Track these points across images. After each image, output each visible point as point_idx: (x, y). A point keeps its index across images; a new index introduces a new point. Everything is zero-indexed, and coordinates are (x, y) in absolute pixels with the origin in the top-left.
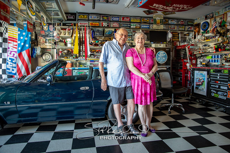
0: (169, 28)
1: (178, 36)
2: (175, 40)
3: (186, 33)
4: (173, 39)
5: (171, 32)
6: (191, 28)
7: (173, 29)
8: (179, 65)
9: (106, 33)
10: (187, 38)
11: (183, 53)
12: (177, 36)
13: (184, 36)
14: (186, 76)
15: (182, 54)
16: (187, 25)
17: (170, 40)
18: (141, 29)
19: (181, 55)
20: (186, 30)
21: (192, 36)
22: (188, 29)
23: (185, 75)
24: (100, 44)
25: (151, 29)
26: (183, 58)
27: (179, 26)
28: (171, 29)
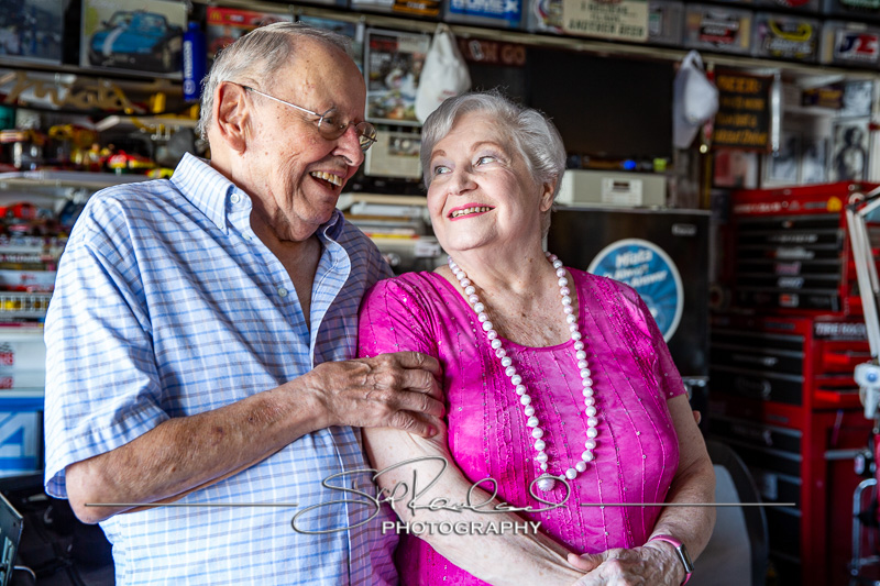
0: (685, 33)
1: (758, 104)
2: (733, 137)
3: (819, 79)
4: (717, 126)
5: (705, 65)
6: (866, 39)
7: (723, 46)
8: (770, 361)
9: (98, 39)
10: (826, 120)
11: (799, 253)
12: (749, 104)
13: (804, 104)
14: (832, 463)
15: (790, 261)
16: (835, 17)
17: (697, 142)
18: (452, 24)
19: (784, 268)
20: (826, 55)
21: (871, 107)
22: (843, 49)
23: (831, 455)
24: (26, 145)
25: (531, 27)
26: (803, 298)
27: (771, 18)
28: (708, 45)
